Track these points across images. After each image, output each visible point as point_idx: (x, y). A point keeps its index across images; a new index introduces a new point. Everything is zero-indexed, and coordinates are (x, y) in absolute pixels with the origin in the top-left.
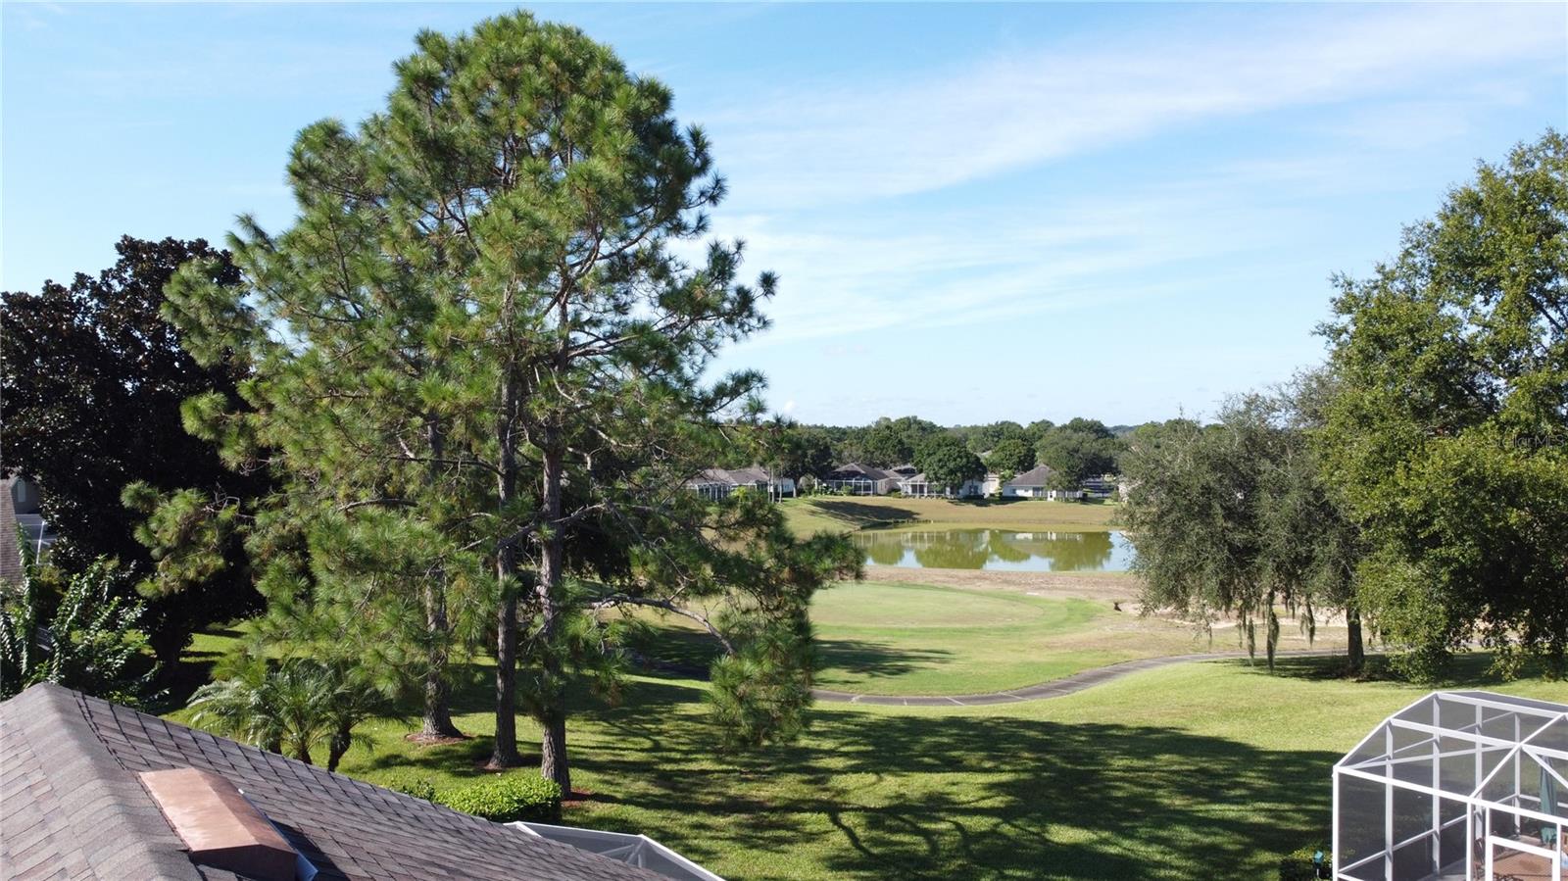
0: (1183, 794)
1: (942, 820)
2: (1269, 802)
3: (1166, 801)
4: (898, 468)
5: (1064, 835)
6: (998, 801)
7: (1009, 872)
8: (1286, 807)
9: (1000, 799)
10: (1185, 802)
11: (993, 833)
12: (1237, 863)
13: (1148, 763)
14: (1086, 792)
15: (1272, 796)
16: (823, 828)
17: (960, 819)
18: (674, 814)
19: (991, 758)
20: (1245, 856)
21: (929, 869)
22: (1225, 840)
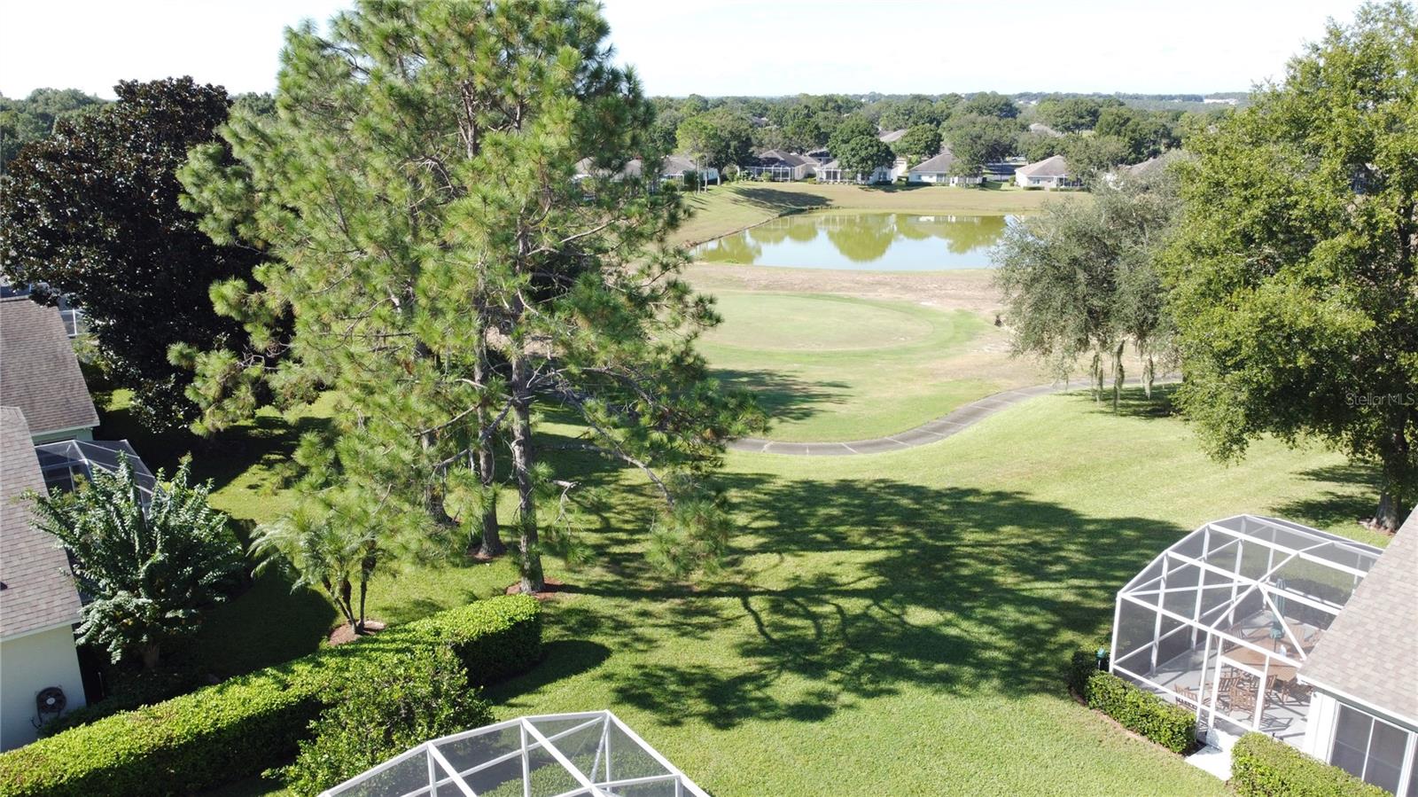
0: (1015, 570)
1: (827, 602)
2: (1080, 578)
3: (1001, 579)
4: (814, 152)
5: (920, 616)
6: (871, 582)
7: (874, 656)
8: (1092, 583)
9: (873, 579)
10: (1015, 580)
11: (865, 616)
12: (1046, 642)
13: (993, 537)
14: (940, 570)
15: (1084, 572)
16: (738, 614)
17: (842, 602)
18: (625, 601)
19: (871, 533)
20: (1052, 636)
21: (814, 654)
22: (1040, 620)
